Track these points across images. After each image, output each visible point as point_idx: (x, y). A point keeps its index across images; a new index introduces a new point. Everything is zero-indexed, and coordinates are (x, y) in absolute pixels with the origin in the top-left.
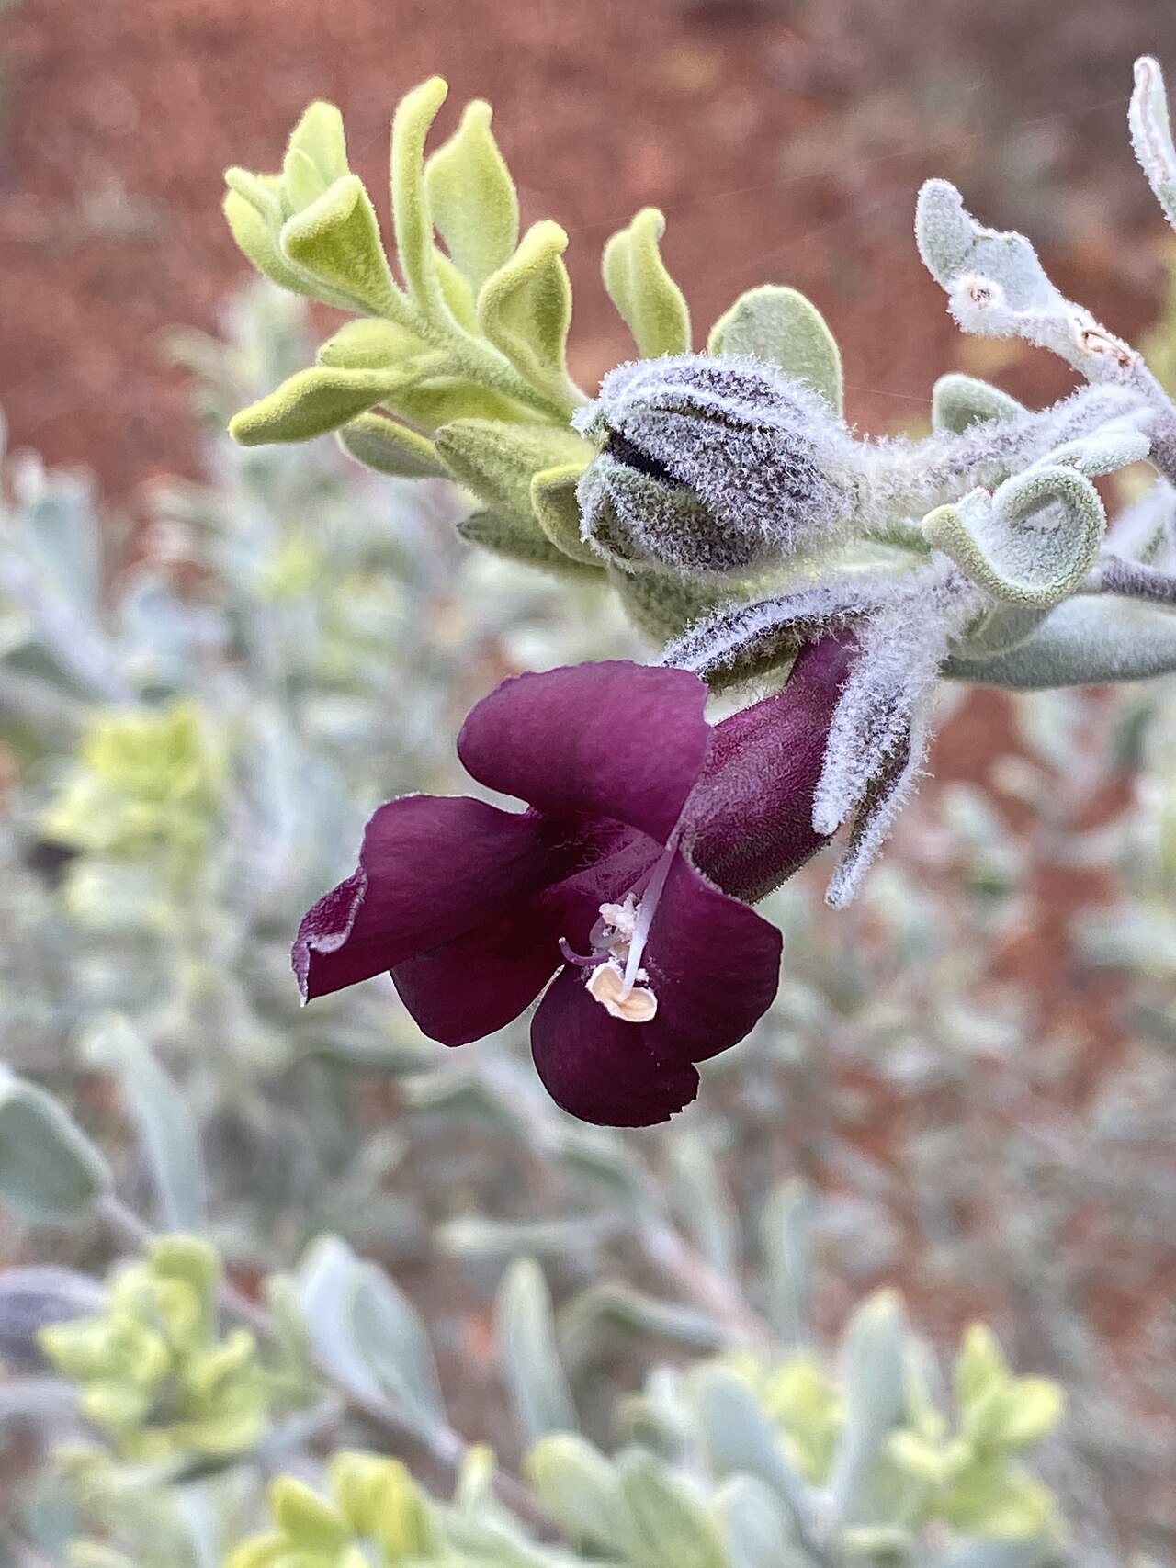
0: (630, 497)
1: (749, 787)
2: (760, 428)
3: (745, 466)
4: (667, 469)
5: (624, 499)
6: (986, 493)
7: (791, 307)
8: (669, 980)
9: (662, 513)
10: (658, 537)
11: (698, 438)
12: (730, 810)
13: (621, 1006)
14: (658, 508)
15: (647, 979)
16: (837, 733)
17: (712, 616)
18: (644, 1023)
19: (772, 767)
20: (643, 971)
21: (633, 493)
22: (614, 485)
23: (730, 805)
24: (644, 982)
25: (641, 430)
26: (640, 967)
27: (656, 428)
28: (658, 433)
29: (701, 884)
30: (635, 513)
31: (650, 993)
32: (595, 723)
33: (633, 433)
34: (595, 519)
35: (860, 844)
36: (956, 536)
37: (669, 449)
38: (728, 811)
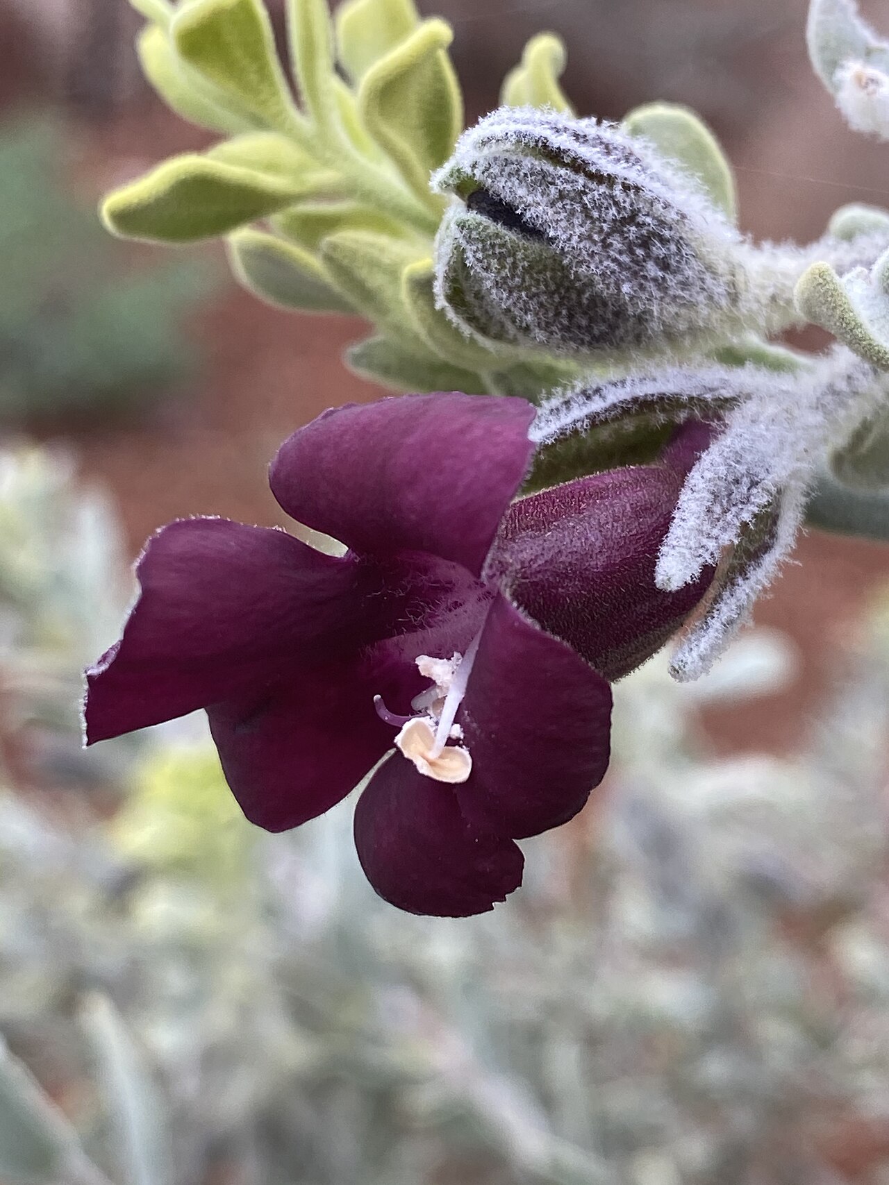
0: (480, 246)
1: (586, 539)
2: (623, 184)
3: (605, 221)
4: (519, 212)
5: (474, 248)
6: (866, 271)
7: (683, 128)
8: (483, 735)
9: (514, 266)
10: (510, 293)
11: (552, 184)
12: (563, 558)
13: (432, 764)
14: (510, 260)
15: (462, 737)
16: (690, 492)
17: (569, 388)
18: (456, 784)
19: (615, 524)
20: (457, 726)
21: (483, 241)
22: (464, 232)
23: (565, 553)
24: (459, 739)
25: (491, 170)
26: (455, 721)
27: (507, 169)
28: (510, 174)
29: (518, 619)
30: (485, 265)
31: (465, 752)
32: (410, 440)
33: (483, 173)
34: (446, 278)
35: (713, 617)
36: (827, 291)
37: (521, 192)
38: (561, 560)
